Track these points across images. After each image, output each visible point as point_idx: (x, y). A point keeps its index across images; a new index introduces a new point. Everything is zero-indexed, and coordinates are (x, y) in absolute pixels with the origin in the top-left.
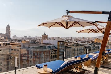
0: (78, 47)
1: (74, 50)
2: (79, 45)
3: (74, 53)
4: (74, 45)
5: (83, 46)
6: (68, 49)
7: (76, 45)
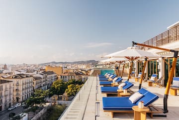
0: (24, 79)
1: (18, 84)
2: (24, 76)
3: (16, 90)
4: (16, 77)
5: (32, 78)
6: (7, 84)
7: (21, 76)
